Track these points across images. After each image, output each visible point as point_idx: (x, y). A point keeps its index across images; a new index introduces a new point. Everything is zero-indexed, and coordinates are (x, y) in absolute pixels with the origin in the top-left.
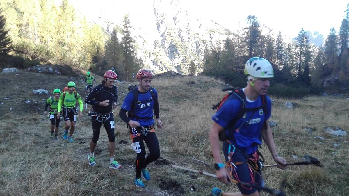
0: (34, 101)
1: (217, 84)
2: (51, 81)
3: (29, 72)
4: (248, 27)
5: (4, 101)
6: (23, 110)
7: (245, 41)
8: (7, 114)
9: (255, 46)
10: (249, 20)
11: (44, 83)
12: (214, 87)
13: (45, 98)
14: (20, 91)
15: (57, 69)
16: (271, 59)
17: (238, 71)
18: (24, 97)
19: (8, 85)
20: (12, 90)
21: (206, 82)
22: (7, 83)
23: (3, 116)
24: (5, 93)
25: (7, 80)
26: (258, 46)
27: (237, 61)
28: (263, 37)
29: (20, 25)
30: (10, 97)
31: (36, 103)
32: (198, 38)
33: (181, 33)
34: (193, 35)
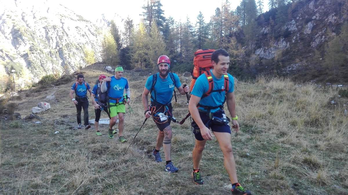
32: (47, 23)
33: (24, 16)
34: (40, 19)
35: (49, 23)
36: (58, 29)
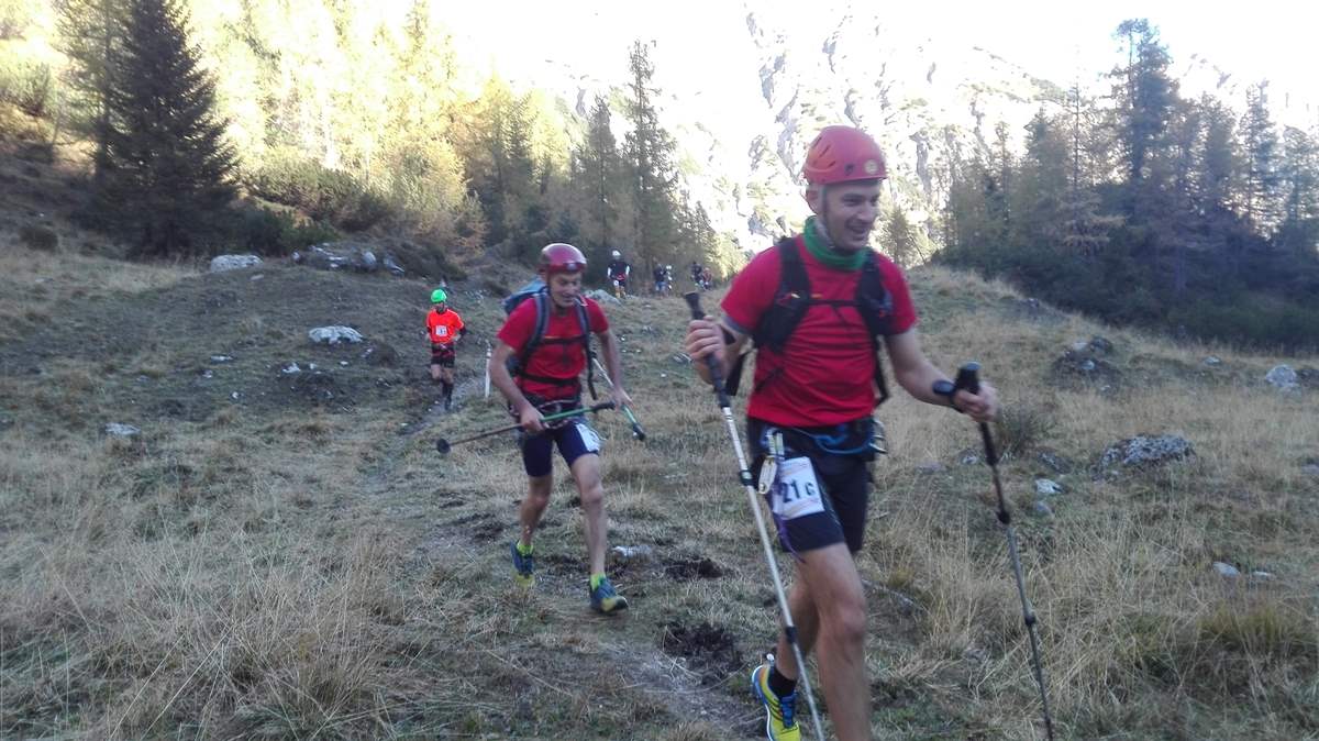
0: (312, 366)
1: (988, 300)
2: (369, 297)
3: (297, 267)
4: (1123, 68)
5: (211, 367)
6: (274, 397)
7: (1112, 126)
8: (224, 412)
9: (1154, 145)
10: (1126, 38)
11: (347, 305)
12: (971, 308)
13: (349, 357)
14: (268, 334)
15: (391, 254)
16: (1226, 194)
17: (1080, 243)
18: (280, 355)
19: (226, 314)
20: (241, 331)
21: (943, 293)
22: (223, 305)
23: (210, 419)
24: (219, 341)
25: (223, 295)
26: (1166, 144)
27: (1073, 206)
28: (1186, 107)
29: (271, 102)
30: (233, 351)
31: (318, 373)
32: (924, 120)
33: (854, 103)
34: (903, 109)
35: (932, 119)
36: (959, 139)
